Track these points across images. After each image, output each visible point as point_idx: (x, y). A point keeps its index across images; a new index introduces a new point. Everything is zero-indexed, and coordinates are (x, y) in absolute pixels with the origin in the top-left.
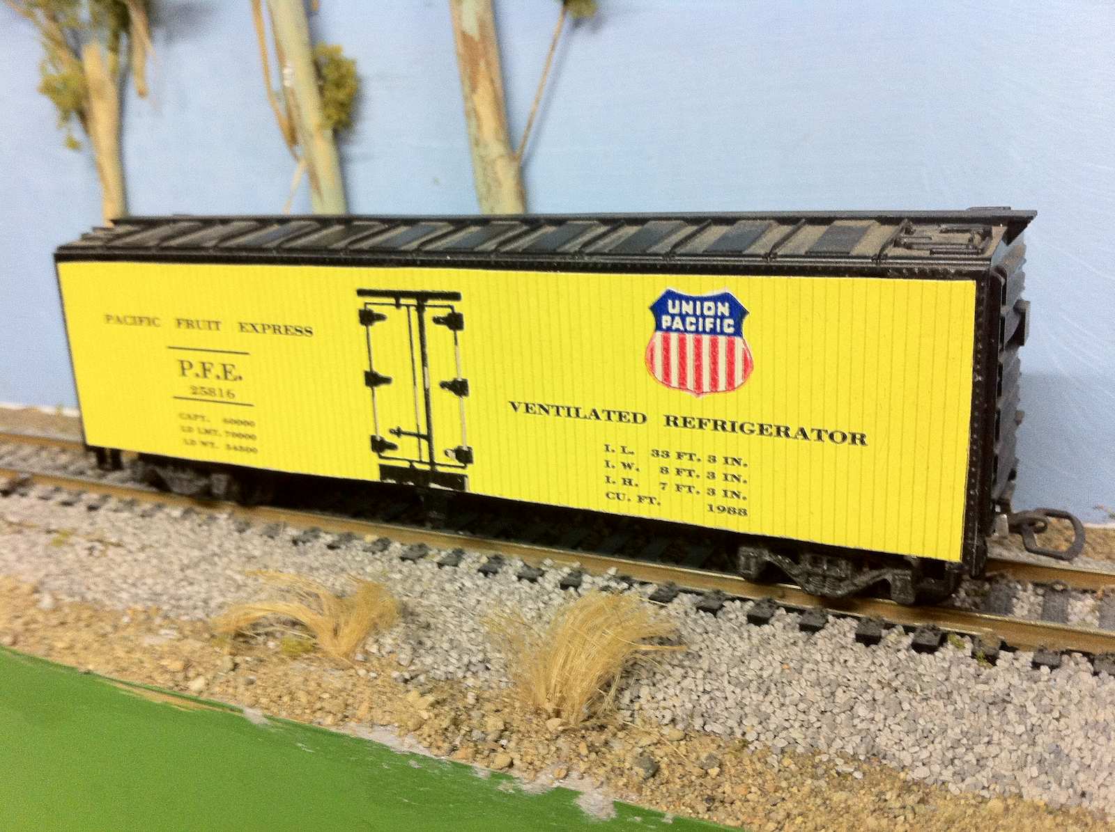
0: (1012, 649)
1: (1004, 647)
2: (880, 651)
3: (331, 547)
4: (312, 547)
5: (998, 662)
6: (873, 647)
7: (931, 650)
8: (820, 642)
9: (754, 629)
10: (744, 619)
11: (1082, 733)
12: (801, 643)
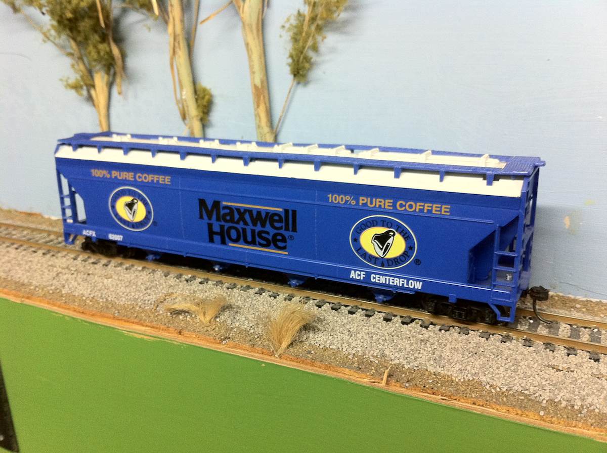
0: (435, 325)
1: (432, 324)
2: (390, 324)
3: (201, 283)
4: (194, 283)
5: (429, 328)
6: (389, 322)
7: (407, 324)
8: (372, 320)
9: (350, 315)
10: (347, 312)
11: (449, 351)
12: (365, 321)
